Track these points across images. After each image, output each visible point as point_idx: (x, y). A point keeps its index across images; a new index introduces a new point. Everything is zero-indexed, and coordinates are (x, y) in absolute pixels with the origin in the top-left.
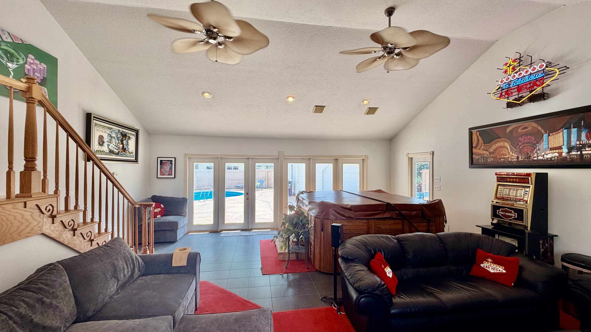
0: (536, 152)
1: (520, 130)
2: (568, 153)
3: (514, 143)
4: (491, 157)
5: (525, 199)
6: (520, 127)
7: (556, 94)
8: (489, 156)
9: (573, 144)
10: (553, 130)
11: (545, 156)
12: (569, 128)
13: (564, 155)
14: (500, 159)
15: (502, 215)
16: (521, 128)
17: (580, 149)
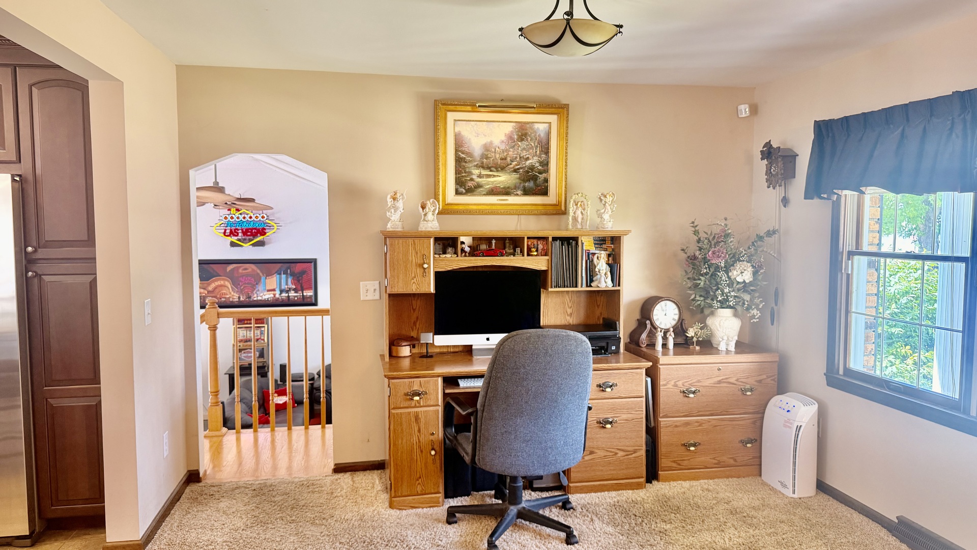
0: (256, 293)
1: (240, 271)
2: (280, 294)
3: (235, 283)
4: (209, 297)
5: (262, 338)
6: (240, 267)
7: (269, 243)
8: (207, 295)
9: (283, 287)
10: (269, 274)
11: (263, 297)
12: (280, 274)
13: (277, 296)
14: (221, 299)
15: (244, 357)
16: (242, 268)
17: (287, 292)
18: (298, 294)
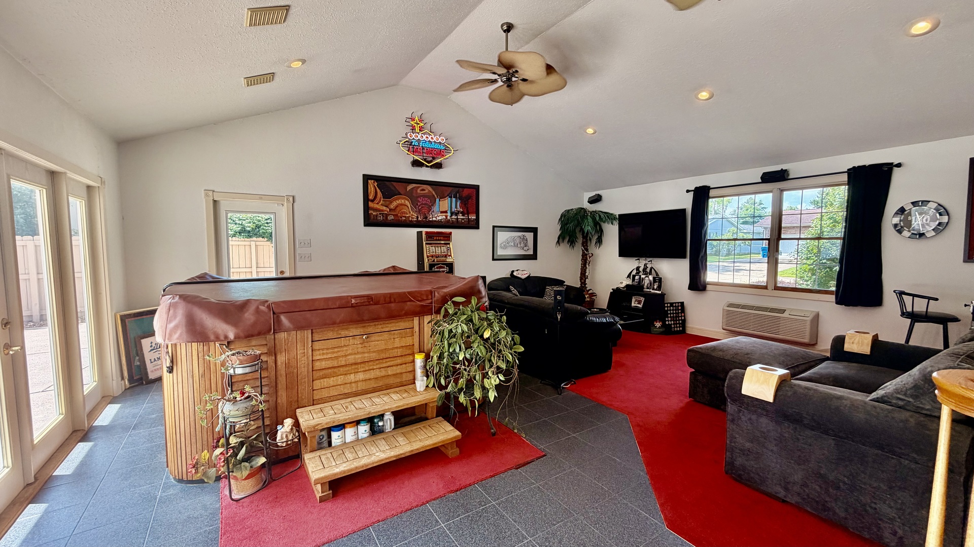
1: (419, 191)
2: (451, 216)
3: (414, 203)
4: (391, 215)
5: (449, 254)
6: (419, 187)
7: (445, 166)
8: (390, 213)
9: (453, 210)
10: (442, 197)
11: (437, 218)
12: (451, 197)
13: (449, 218)
14: (401, 217)
16: (420, 189)
17: (456, 214)
18: (465, 217)
